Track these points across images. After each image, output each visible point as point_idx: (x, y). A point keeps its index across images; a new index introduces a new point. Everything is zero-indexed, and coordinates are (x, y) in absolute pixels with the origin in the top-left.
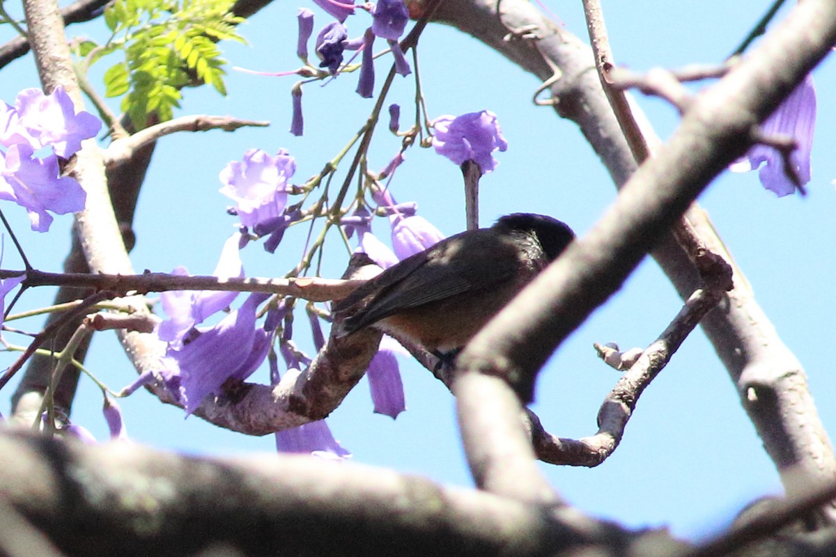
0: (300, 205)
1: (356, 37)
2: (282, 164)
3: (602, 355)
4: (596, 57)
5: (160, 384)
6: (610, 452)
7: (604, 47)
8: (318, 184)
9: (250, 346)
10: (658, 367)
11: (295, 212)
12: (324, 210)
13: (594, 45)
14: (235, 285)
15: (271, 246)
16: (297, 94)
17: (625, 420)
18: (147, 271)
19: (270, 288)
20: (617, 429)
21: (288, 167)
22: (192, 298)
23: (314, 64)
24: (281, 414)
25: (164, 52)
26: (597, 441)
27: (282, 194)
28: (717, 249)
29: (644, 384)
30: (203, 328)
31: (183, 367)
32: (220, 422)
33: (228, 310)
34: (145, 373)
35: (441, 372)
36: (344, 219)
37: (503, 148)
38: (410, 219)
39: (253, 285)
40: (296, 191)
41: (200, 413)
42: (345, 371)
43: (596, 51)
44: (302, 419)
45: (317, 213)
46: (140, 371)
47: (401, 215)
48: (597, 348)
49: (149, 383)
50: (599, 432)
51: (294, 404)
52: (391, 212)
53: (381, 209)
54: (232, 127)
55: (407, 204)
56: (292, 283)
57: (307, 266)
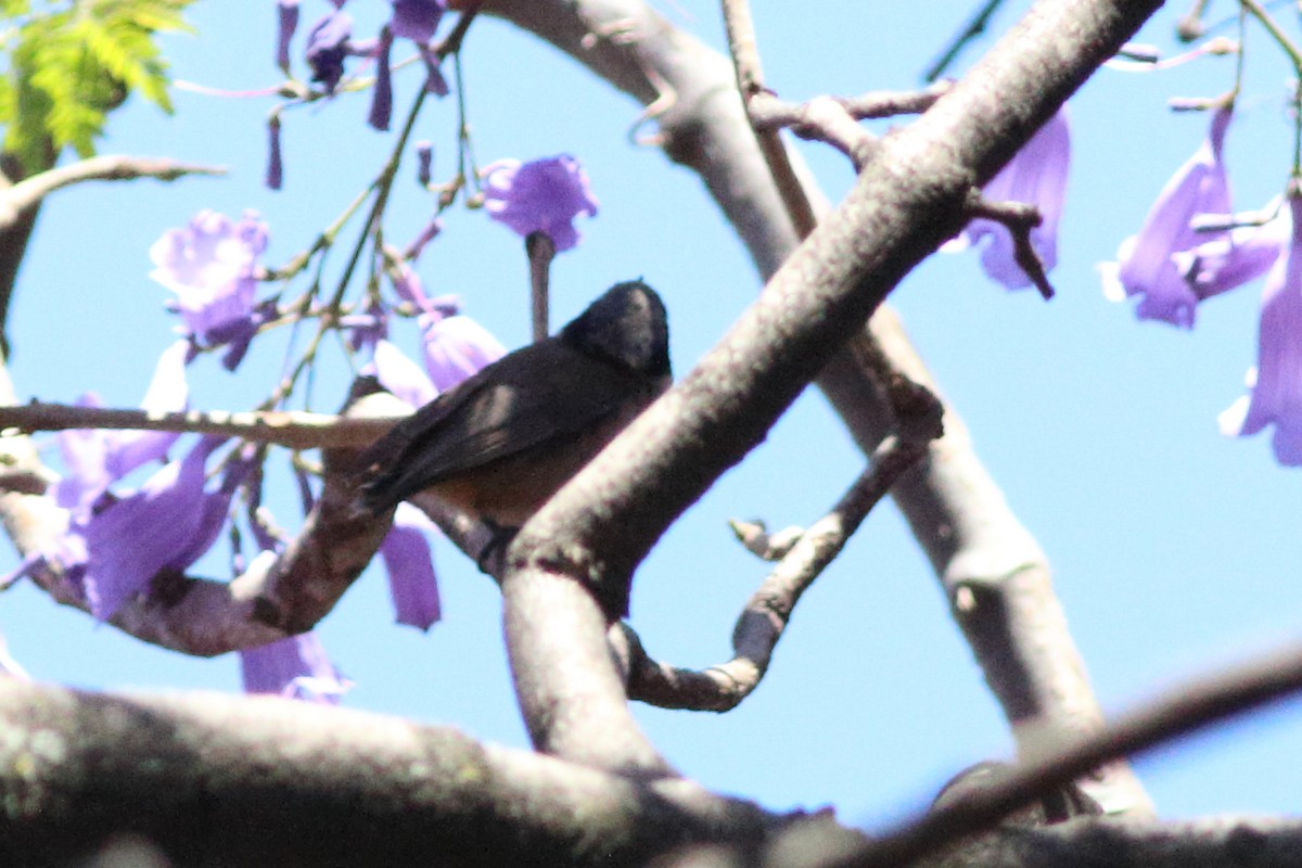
0: (276, 299)
1: (366, 39)
2: (248, 234)
3: (741, 537)
4: (737, 73)
5: (55, 577)
6: (751, 689)
7: (750, 58)
8: (304, 265)
9: (196, 518)
10: (826, 557)
11: (270, 312)
12: (315, 306)
13: (734, 54)
14: (175, 424)
15: (232, 362)
16: (275, 125)
17: (774, 638)
18: (34, 401)
19: (230, 429)
20: (763, 654)
21: (258, 236)
22: (107, 442)
23: (301, 78)
24: (242, 625)
25: (72, 54)
26: (731, 670)
27: (249, 281)
28: (918, 375)
29: (805, 583)
30: (124, 490)
31: (93, 549)
32: (147, 635)
33: (165, 461)
34: (32, 556)
35: (491, 562)
36: (345, 320)
37: (593, 212)
38: (451, 320)
39: (204, 424)
40: (271, 276)
41: (117, 621)
42: (341, 558)
43: (736, 63)
44: (273, 633)
45: (304, 310)
46: (22, 553)
47: (437, 315)
48: (733, 527)
49: (38, 572)
50: (735, 658)
51: (262, 610)
52: (420, 311)
53: (406, 306)
54: (171, 176)
55: (446, 299)
56: (260, 422)
57: (287, 393)
